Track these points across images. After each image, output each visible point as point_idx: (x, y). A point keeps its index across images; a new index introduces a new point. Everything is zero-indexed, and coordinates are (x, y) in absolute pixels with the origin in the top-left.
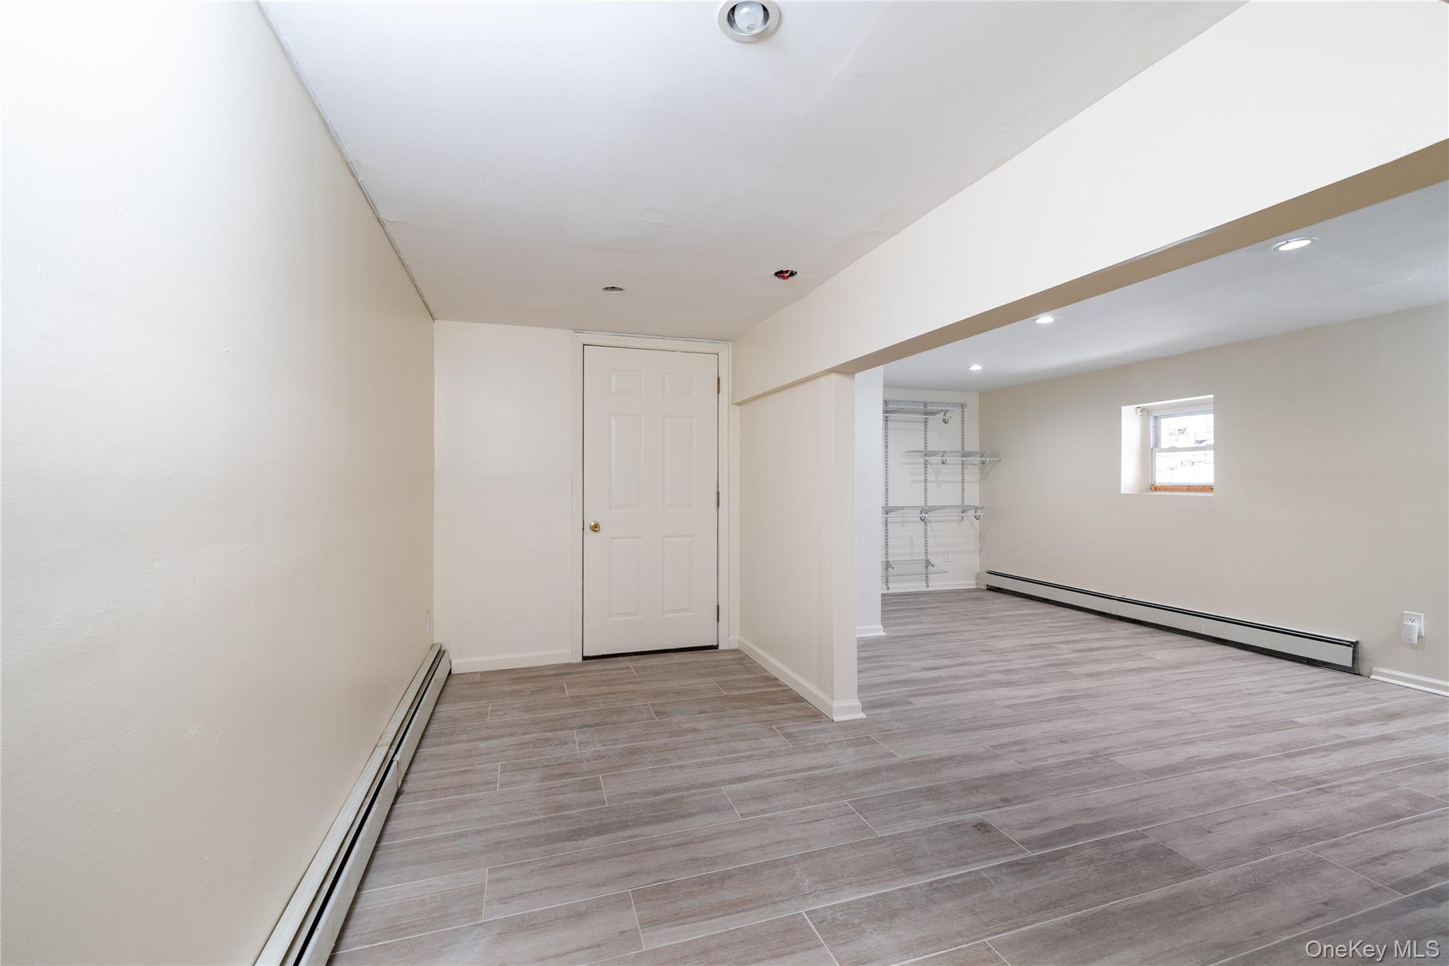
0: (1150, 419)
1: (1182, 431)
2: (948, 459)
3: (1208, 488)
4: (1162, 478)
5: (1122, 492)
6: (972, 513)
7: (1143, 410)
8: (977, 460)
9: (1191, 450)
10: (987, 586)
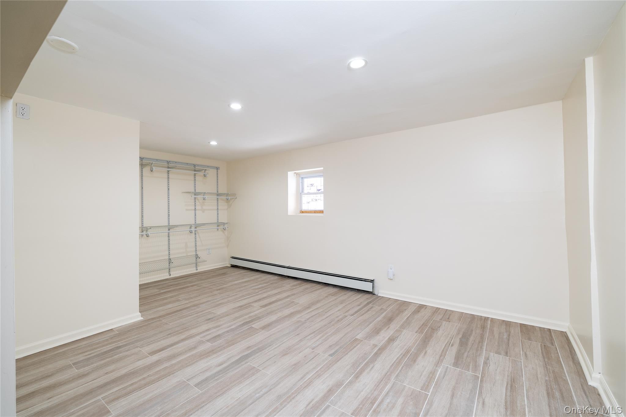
0: (301, 178)
1: (312, 185)
2: (206, 197)
3: (321, 212)
4: (305, 207)
5: (289, 214)
6: (222, 227)
7: (297, 174)
8: (224, 198)
9: (316, 194)
10: (231, 265)
